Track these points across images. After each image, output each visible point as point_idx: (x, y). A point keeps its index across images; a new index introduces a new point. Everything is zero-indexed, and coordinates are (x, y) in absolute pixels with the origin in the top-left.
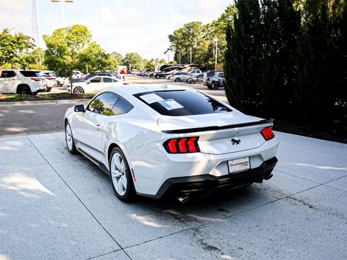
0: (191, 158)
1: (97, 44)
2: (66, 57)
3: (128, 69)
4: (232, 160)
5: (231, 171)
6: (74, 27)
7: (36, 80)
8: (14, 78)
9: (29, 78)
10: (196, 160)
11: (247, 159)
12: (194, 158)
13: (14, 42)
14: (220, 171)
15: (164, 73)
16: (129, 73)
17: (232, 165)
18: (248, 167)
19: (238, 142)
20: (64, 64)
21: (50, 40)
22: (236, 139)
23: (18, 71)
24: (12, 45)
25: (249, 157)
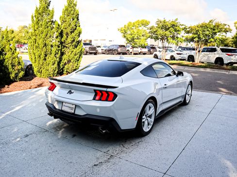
4: (66, 103)
5: (63, 109)
7: (229, 55)
8: (215, 53)
9: (225, 54)
13: (211, 29)
14: (58, 106)
22: (72, 91)
23: (219, 48)
24: (209, 31)
25: (76, 105)
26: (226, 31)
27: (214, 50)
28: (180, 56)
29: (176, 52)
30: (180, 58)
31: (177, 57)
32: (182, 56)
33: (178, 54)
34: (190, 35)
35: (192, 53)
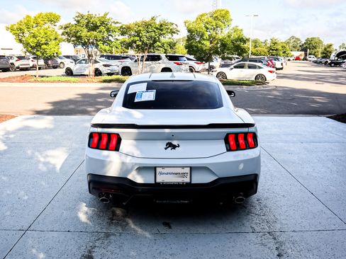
0: (104, 156)
1: (240, 28)
2: (204, 42)
3: (306, 55)
4: (163, 167)
6: (216, 12)
7: (178, 64)
8: (159, 61)
9: (172, 62)
10: (108, 160)
11: (187, 170)
12: (108, 156)
13: (157, 29)
14: (142, 177)
15: (341, 61)
16: (305, 59)
17: (161, 173)
18: (187, 180)
19: (174, 147)
20: (202, 49)
21: (191, 26)
22: (175, 143)
23: (163, 56)
24: (155, 31)
25: (191, 167)
26: (172, 32)
27: (158, 58)
28: (108, 68)
29: (102, 63)
30: (109, 71)
31: (104, 70)
32: (111, 68)
33: (105, 66)
34: (126, 38)
35: (128, 63)
